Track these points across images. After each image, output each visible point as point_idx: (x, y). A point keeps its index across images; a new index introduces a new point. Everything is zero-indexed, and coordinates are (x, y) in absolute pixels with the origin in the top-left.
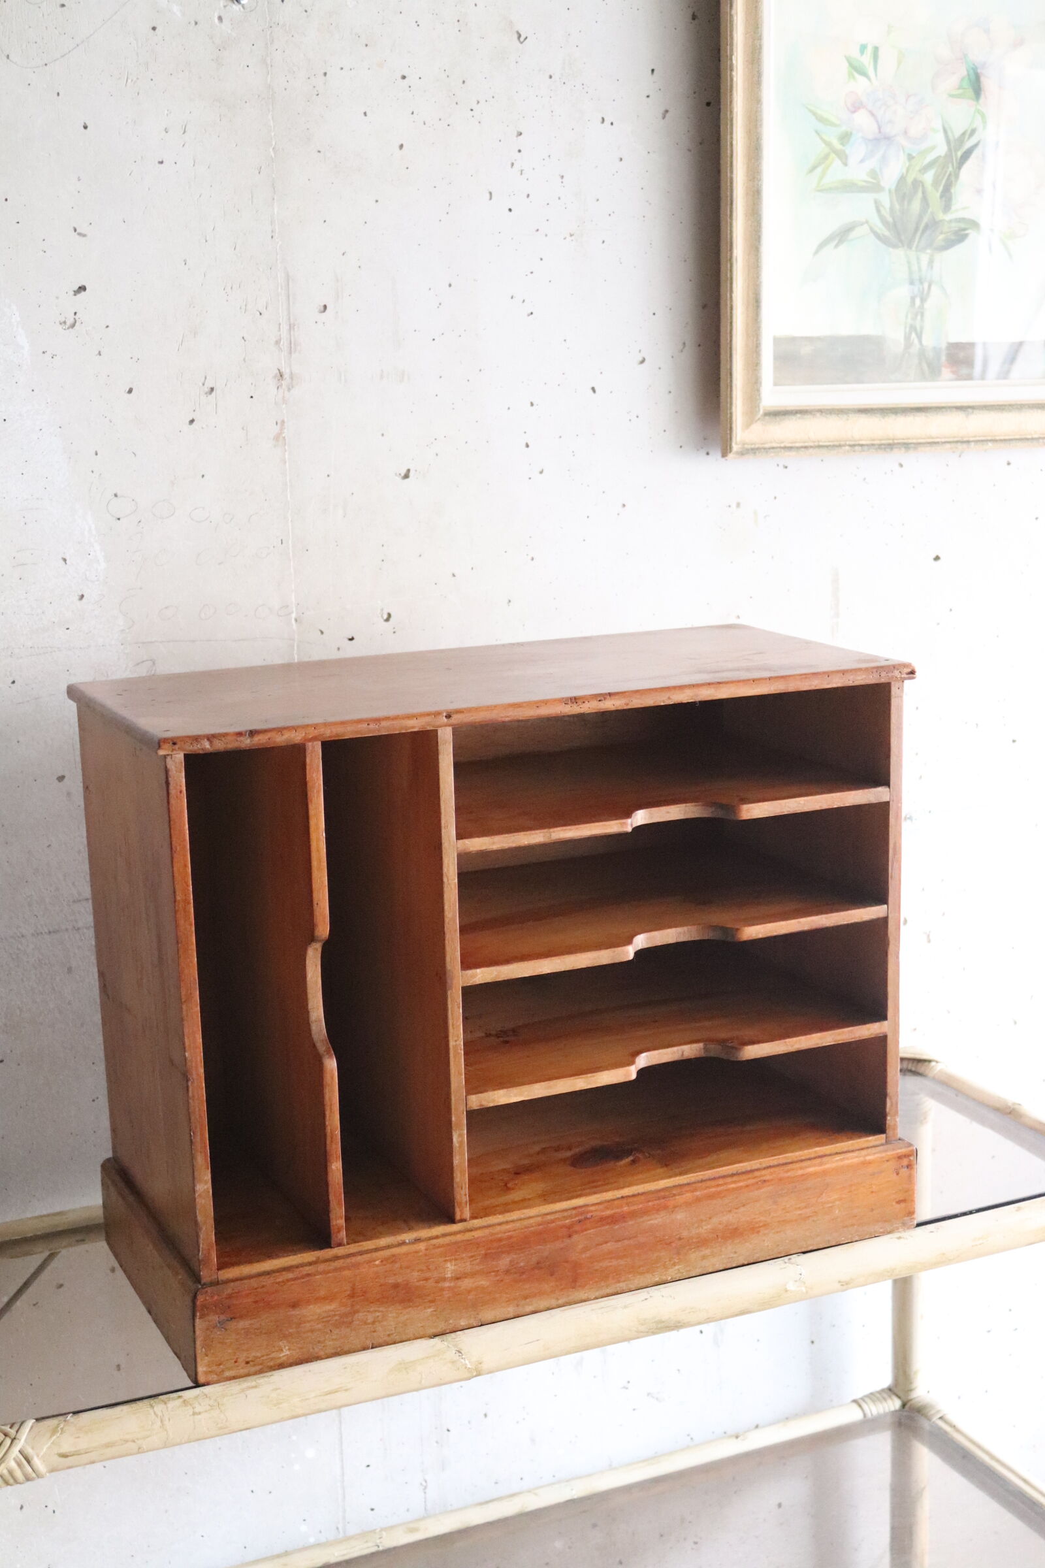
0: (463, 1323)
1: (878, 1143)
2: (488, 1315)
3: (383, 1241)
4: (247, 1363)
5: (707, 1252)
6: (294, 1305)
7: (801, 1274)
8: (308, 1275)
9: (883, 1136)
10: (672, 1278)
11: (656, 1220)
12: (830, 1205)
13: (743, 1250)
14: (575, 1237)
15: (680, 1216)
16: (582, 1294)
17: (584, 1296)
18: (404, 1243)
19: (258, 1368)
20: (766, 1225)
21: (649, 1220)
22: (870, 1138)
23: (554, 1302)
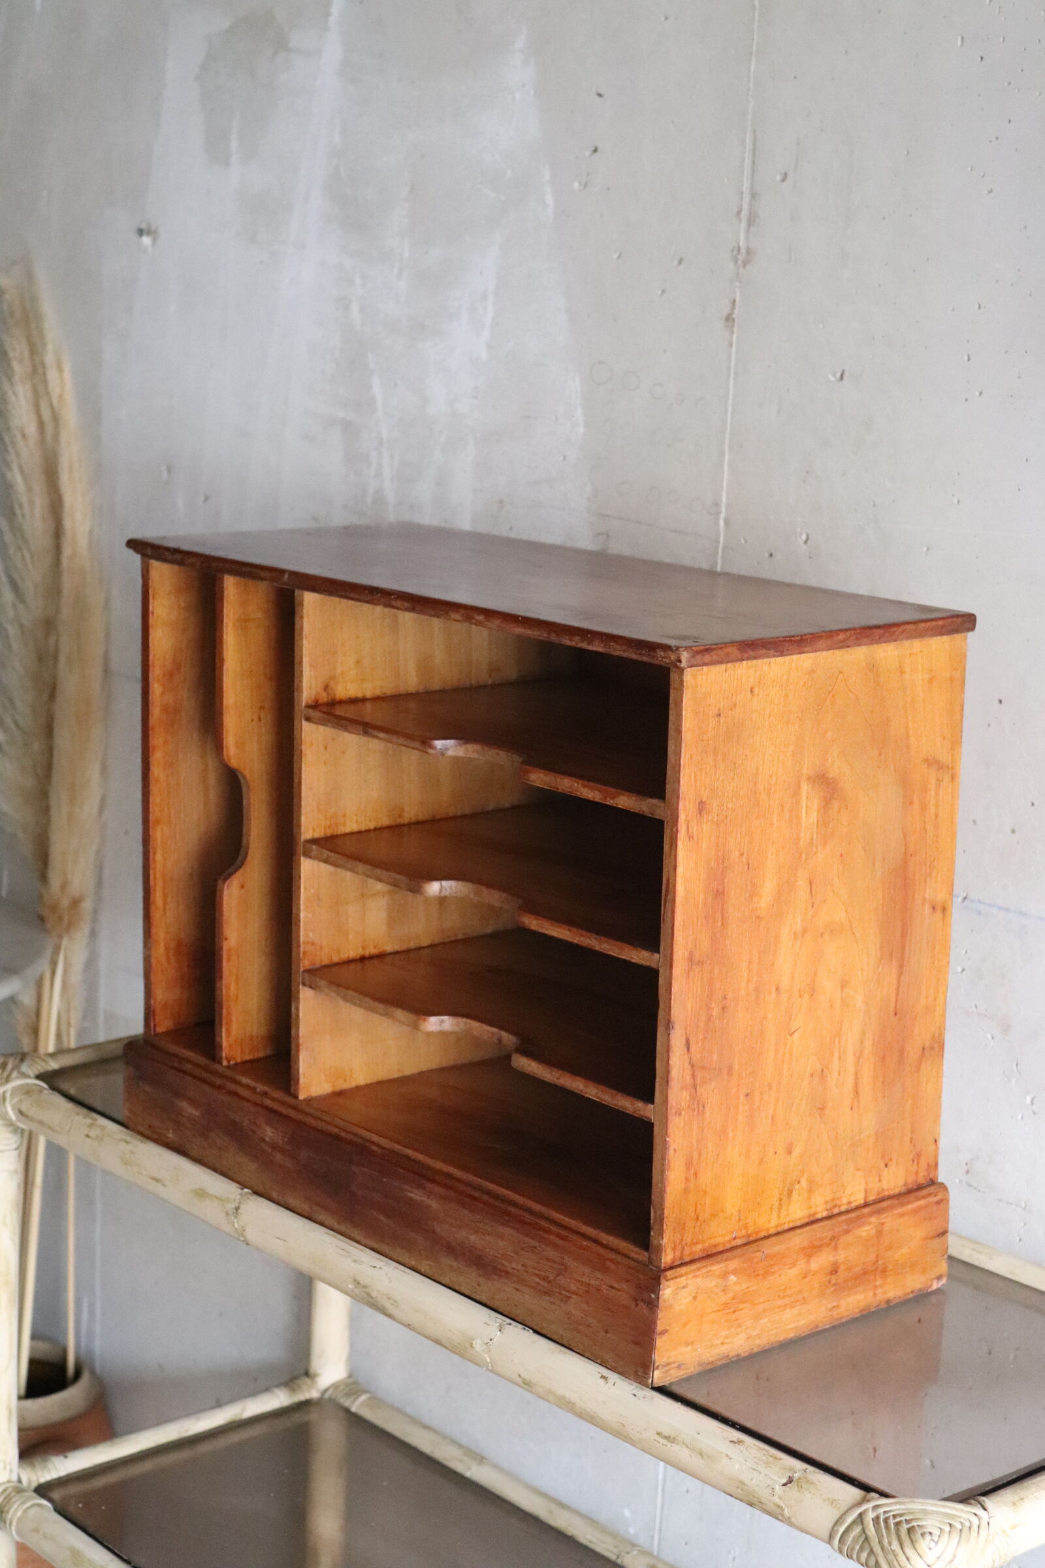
0: (274, 1195)
1: (640, 1258)
2: (292, 1202)
3: (245, 1080)
4: (150, 1127)
5: (455, 1264)
6: (177, 1094)
7: (491, 1340)
8: (184, 1072)
9: (646, 1254)
10: (425, 1272)
11: (416, 1195)
12: (568, 1294)
13: (487, 1288)
14: (354, 1168)
15: (434, 1204)
16: (356, 1234)
17: (357, 1237)
18: (253, 1090)
19: (155, 1136)
20: (507, 1272)
21: (409, 1191)
22: (631, 1247)
23: (336, 1226)
